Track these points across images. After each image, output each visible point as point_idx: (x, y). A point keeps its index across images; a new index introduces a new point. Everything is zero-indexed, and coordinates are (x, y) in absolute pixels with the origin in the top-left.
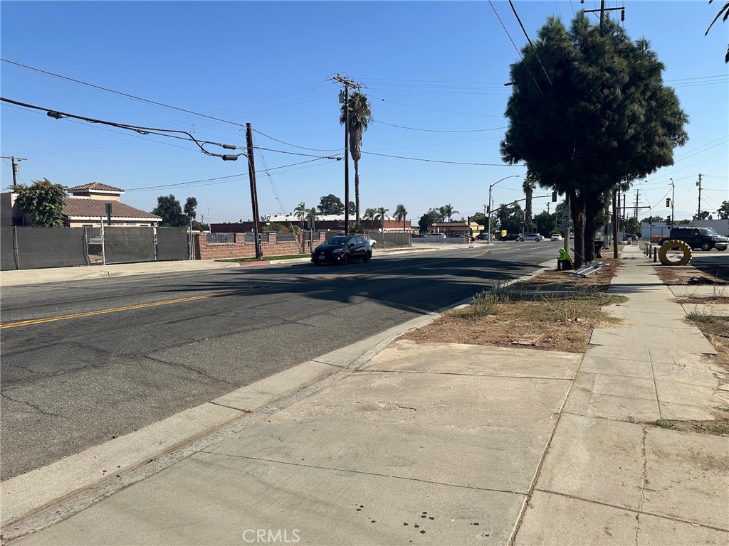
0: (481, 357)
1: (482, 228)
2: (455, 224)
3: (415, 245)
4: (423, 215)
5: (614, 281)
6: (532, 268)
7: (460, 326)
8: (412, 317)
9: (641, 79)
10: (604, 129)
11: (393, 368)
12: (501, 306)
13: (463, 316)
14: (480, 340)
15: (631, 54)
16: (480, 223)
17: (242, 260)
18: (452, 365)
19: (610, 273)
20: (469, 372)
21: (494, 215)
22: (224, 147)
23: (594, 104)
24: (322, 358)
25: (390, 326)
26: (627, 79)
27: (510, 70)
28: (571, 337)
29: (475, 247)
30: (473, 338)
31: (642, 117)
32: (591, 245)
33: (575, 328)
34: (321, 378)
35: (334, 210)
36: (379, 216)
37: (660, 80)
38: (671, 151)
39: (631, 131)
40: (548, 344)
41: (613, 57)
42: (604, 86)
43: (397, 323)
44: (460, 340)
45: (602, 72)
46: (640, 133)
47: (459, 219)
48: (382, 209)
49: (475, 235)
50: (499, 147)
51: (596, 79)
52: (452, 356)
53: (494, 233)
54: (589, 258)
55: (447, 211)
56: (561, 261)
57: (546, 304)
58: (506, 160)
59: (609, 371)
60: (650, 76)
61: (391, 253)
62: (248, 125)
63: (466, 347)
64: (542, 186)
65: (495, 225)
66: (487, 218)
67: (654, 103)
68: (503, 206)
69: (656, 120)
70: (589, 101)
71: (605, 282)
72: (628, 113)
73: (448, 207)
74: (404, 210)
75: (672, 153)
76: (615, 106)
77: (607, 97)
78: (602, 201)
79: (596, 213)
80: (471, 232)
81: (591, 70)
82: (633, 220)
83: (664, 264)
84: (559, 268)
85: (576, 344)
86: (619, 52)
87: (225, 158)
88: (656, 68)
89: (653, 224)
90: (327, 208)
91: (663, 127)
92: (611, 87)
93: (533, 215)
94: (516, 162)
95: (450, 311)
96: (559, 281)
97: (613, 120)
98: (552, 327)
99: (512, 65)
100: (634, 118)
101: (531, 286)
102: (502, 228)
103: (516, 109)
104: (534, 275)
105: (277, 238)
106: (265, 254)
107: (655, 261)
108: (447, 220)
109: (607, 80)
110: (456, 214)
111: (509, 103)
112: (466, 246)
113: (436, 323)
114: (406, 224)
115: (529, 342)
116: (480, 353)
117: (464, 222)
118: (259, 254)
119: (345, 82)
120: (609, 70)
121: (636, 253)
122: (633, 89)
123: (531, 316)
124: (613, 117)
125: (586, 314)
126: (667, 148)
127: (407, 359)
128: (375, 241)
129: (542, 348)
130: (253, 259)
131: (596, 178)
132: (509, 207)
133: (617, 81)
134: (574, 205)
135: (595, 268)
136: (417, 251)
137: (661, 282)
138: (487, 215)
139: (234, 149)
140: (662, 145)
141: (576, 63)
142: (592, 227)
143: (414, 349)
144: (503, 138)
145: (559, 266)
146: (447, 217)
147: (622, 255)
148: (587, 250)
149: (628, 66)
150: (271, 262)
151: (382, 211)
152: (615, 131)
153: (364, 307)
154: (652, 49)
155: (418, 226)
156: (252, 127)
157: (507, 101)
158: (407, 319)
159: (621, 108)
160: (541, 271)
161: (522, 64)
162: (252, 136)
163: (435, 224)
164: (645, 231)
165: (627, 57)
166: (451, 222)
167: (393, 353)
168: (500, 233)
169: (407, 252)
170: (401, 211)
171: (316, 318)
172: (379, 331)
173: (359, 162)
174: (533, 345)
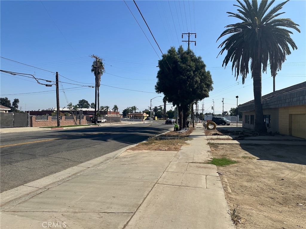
0: (152, 153)
1: (148, 115)
2: (138, 114)
3: (122, 122)
4: (124, 110)
5: (191, 134)
6: (166, 130)
7: (145, 146)
8: (128, 145)
9: (199, 69)
10: (188, 85)
11: (127, 157)
12: (156, 141)
13: (145, 144)
14: (151, 149)
15: (196, 61)
16: (147, 113)
17: (51, 127)
18: (144, 155)
19: (190, 132)
20: (149, 156)
21: (152, 111)
22: (47, 81)
23: (185, 77)
24: (104, 156)
25: (122, 148)
26: (194, 69)
27: (158, 62)
28: (176, 148)
29: (146, 123)
30: (149, 149)
31: (199, 81)
32: (185, 123)
33: (177, 146)
34: (106, 160)
35: (85, 106)
36: (106, 109)
37: (205, 70)
38: (208, 93)
39: (196, 86)
40: (169, 149)
41: (190, 62)
42: (188, 71)
43: (124, 147)
44: (145, 150)
45: (187, 66)
46: (198, 87)
47: (139, 112)
48: (107, 107)
49: (145, 118)
50: (155, 87)
51: (185, 68)
52: (144, 153)
53: (152, 117)
54: (184, 127)
55: (134, 108)
56: (175, 128)
57: (169, 141)
58: (157, 92)
59: (184, 154)
60: (201, 69)
61: (113, 125)
62: (57, 73)
63: (147, 151)
64: (169, 102)
65: (152, 114)
66: (150, 112)
67: (203, 77)
68: (155, 107)
69: (203, 83)
70: (183, 75)
71: (188, 135)
72: (195, 80)
73: (135, 107)
74: (117, 108)
75: (208, 94)
76: (191, 78)
77: (188, 74)
78: (188, 108)
79: (186, 112)
80: (144, 117)
81: (184, 66)
82: (201, 114)
83: (208, 129)
84: (174, 131)
85: (176, 149)
86: (192, 60)
87: (47, 85)
88: (204, 66)
89: (208, 115)
90: (82, 105)
91: (205, 85)
92: (190, 71)
93: (166, 111)
94: (160, 93)
95: (141, 143)
96: (174, 134)
97: (191, 82)
98: (171, 146)
99: (159, 61)
100: (197, 82)
101: (165, 136)
102: (155, 116)
103: (160, 75)
104: (166, 133)
105: (65, 118)
106: (61, 125)
107: (205, 128)
108: (134, 112)
109: (189, 69)
110: (137, 110)
111: (158, 74)
112: (142, 122)
113: (137, 146)
114: (117, 113)
115: (164, 149)
116: (151, 152)
117: (141, 113)
118: (58, 125)
119: (96, 58)
120: (189, 66)
121: (201, 126)
122: (196, 73)
123: (165, 144)
124: (190, 81)
125: (181, 143)
126: (207, 92)
127: (130, 155)
128: (106, 120)
129: (168, 151)
130: (56, 127)
131: (186, 100)
132: (158, 108)
133: (192, 70)
134: (179, 109)
135: (186, 130)
136: (123, 124)
137: (205, 134)
138: (150, 111)
139: (51, 82)
140: (205, 91)
141: (179, 63)
142: (186, 116)
143: (132, 152)
144: (156, 84)
145: (174, 130)
146: (134, 111)
147: (196, 126)
148: (184, 124)
149: (195, 65)
150: (64, 128)
151: (108, 108)
152: (191, 86)
153: (112, 143)
154: (202, 60)
155: (122, 114)
156: (58, 74)
157: (157, 72)
158: (127, 146)
159: (193, 78)
160: (169, 131)
161: (162, 60)
162: (58, 77)
163: (129, 114)
164: (205, 118)
165: (195, 62)
166: (135, 112)
167: (126, 153)
168: (155, 117)
169: (119, 124)
170: (116, 108)
171: (97, 146)
172: (119, 149)
173: (99, 88)
174: (165, 150)
